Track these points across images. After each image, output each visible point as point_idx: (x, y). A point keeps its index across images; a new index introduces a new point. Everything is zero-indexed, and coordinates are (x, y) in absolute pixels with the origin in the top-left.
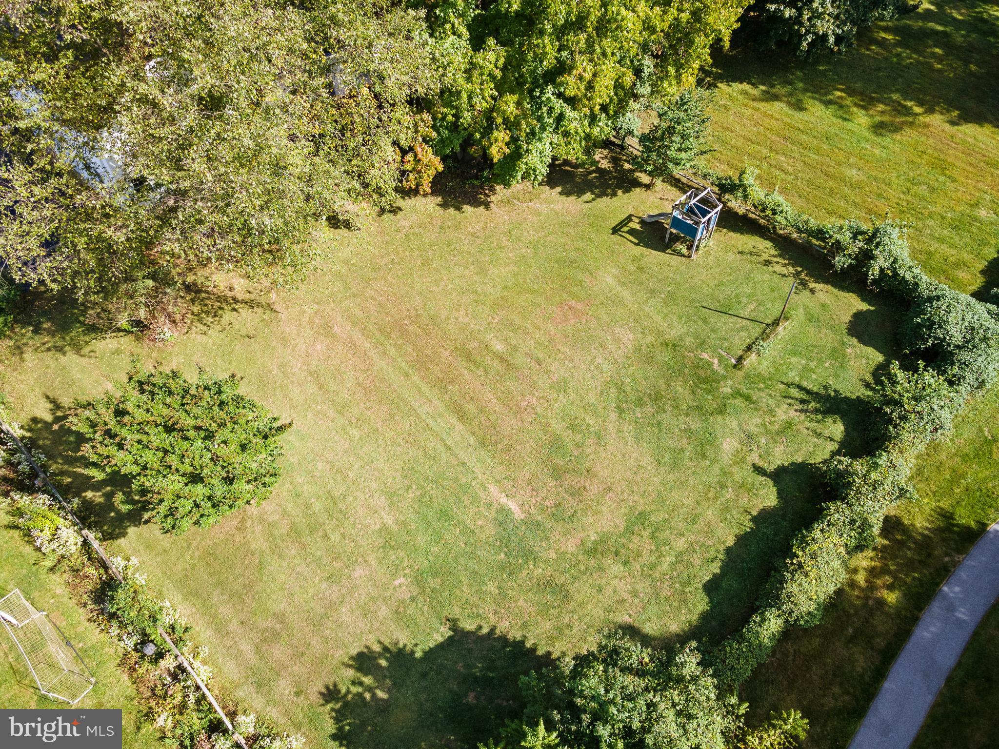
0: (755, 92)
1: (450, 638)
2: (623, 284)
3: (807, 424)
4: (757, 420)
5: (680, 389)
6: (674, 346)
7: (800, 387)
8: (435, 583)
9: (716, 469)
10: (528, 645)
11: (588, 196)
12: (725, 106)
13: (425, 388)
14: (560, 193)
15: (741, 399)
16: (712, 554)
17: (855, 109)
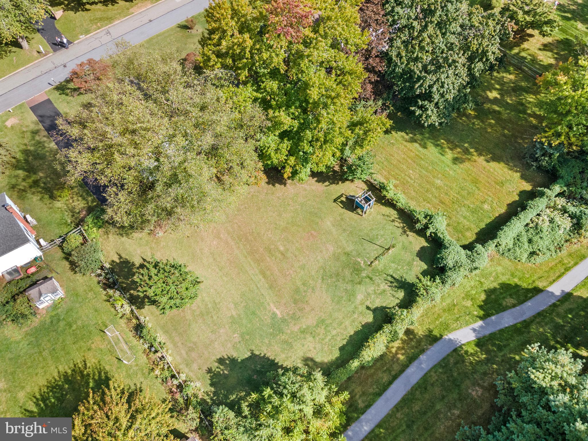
0: (407, 137)
1: (250, 356)
2: (333, 226)
3: (391, 292)
4: (373, 288)
5: (347, 272)
6: (348, 254)
7: (392, 276)
8: (247, 337)
9: (353, 306)
10: (276, 362)
11: (327, 183)
12: (392, 143)
13: (252, 263)
14: (316, 181)
15: (368, 279)
16: (345, 337)
17: (447, 150)
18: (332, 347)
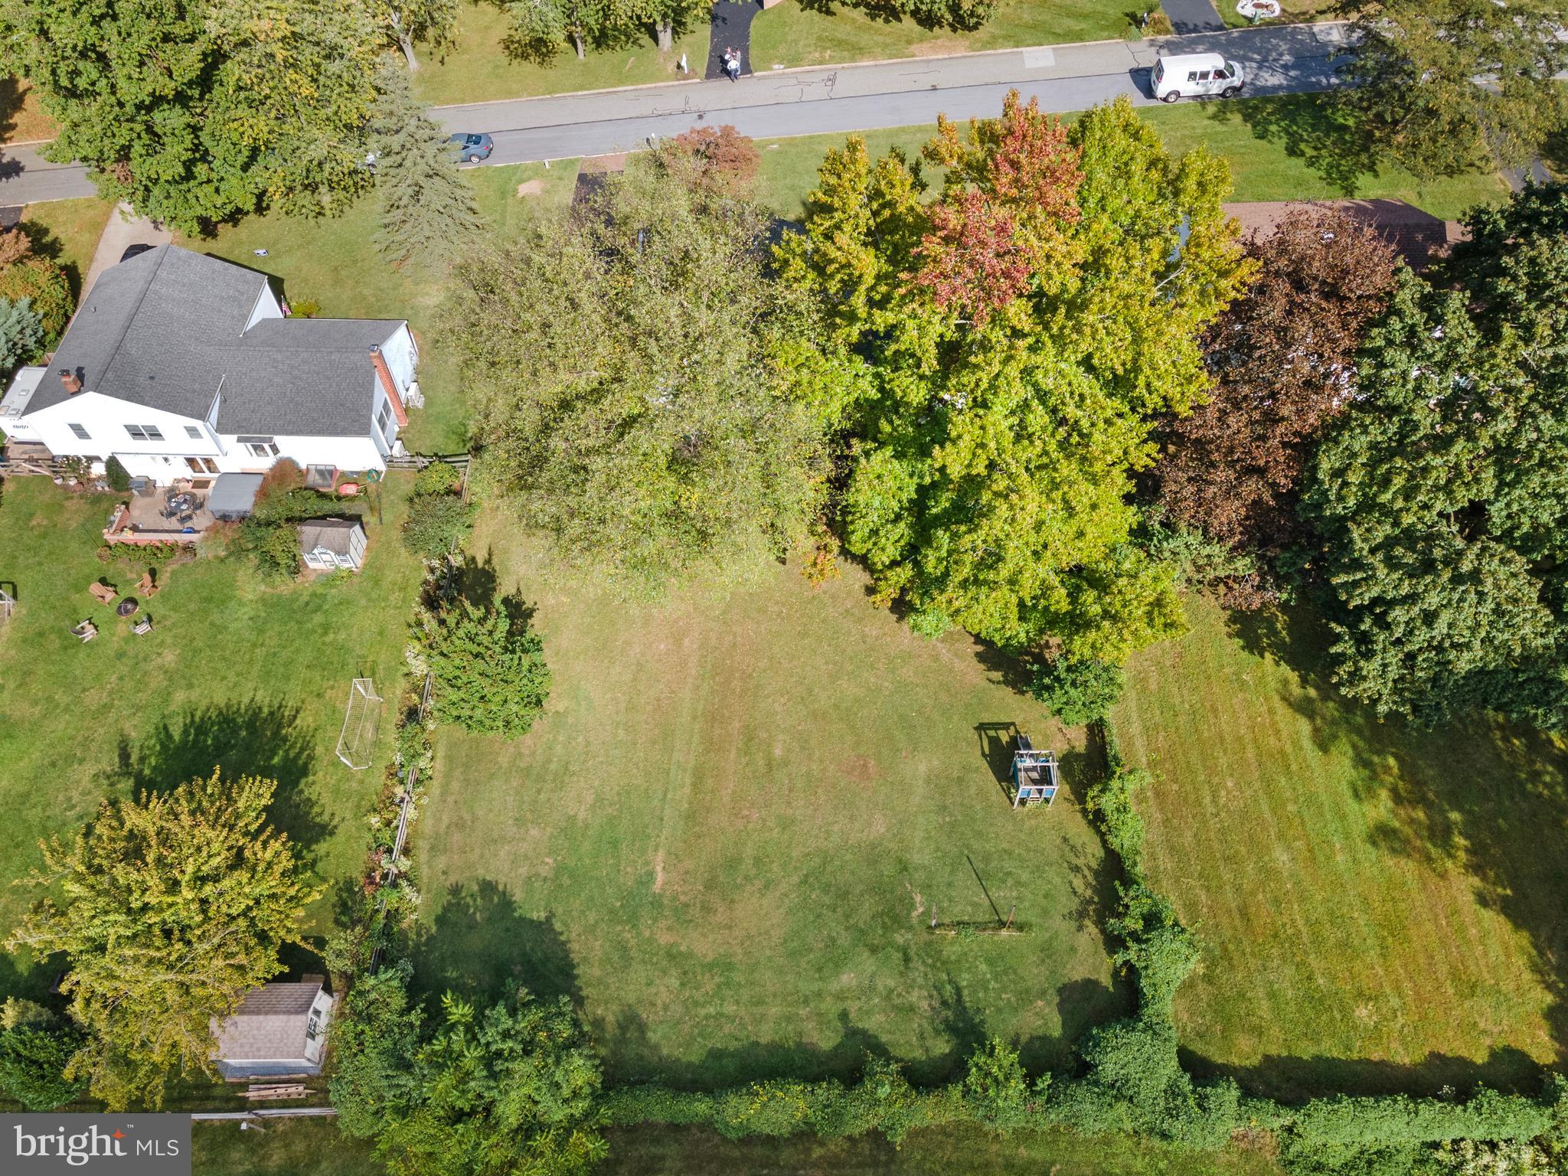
2: (928, 781)
3: (924, 1022)
6: (904, 867)
9: (816, 986)
11: (997, 675)
12: (1243, 683)
14: (977, 654)
15: (900, 955)
17: (1384, 794)
18: (701, 1035)
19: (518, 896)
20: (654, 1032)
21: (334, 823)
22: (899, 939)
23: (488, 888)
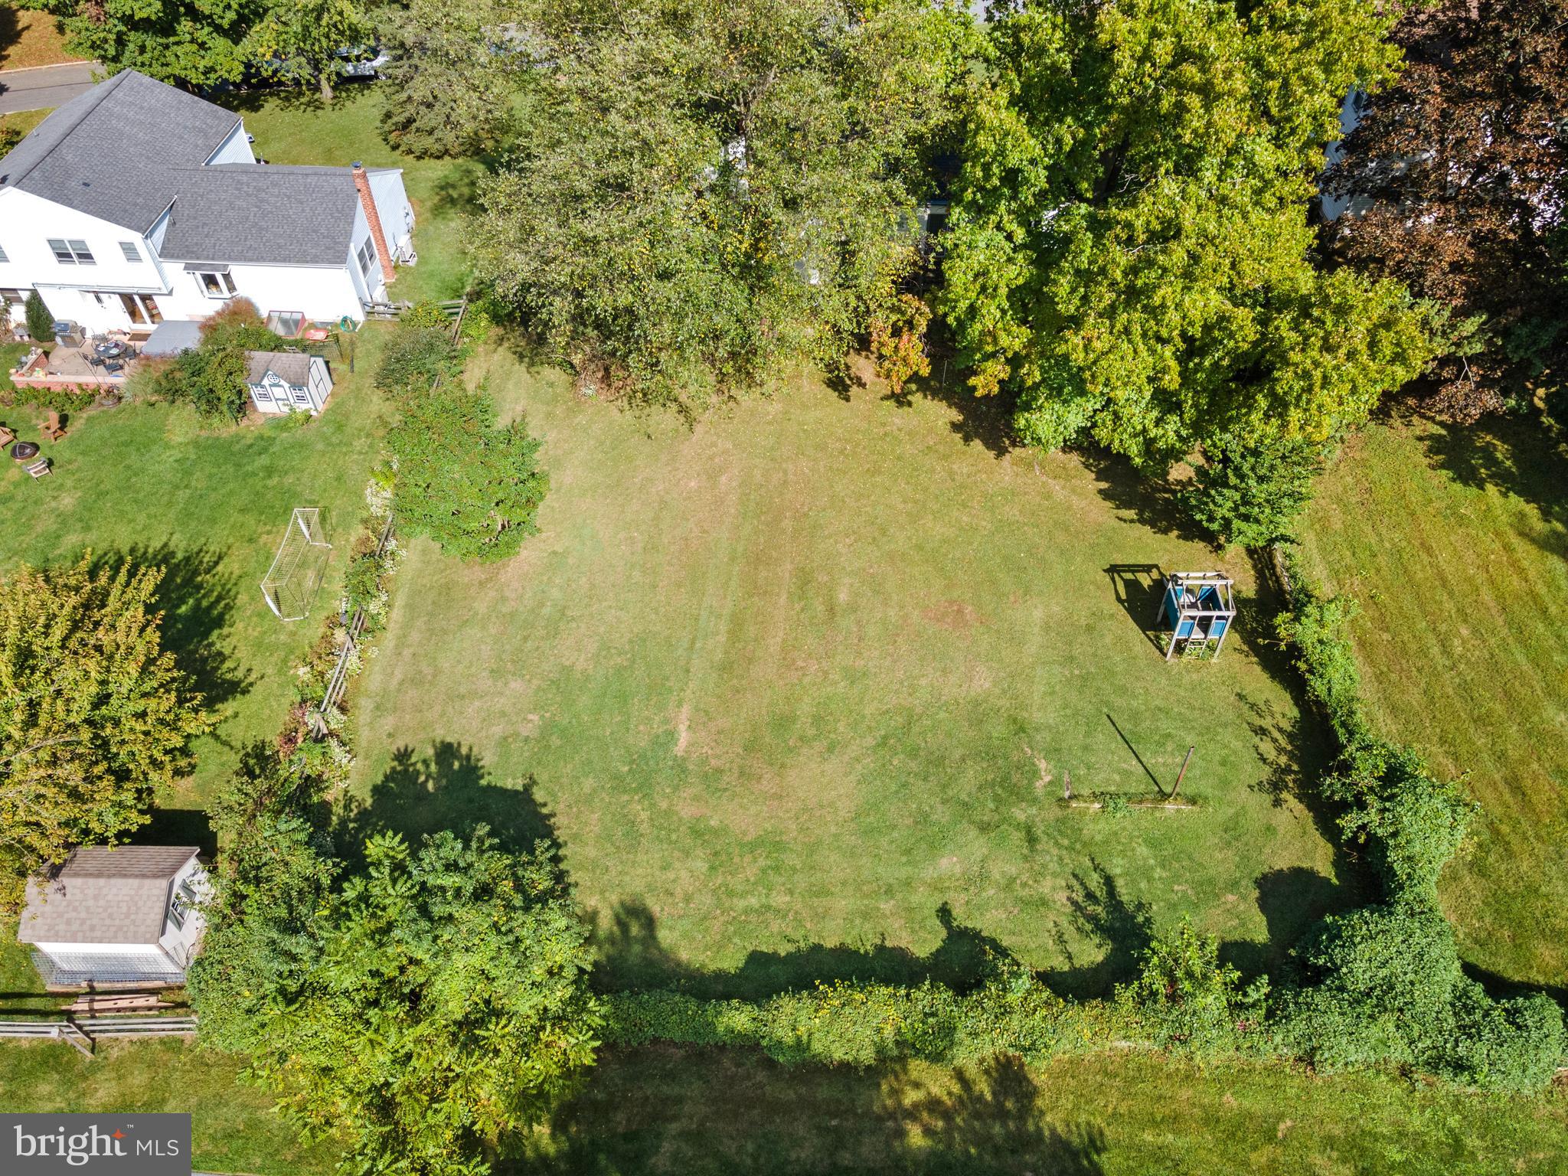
4: (1012, 869)
5: (972, 774)
6: (1020, 728)
7: (1109, 881)
8: (555, 741)
13: (733, 584)
14: (1101, 491)
15: (1022, 835)
18: (738, 934)
19: (488, 760)
20: (671, 928)
21: (250, 679)
22: (1020, 814)
23: (446, 752)
